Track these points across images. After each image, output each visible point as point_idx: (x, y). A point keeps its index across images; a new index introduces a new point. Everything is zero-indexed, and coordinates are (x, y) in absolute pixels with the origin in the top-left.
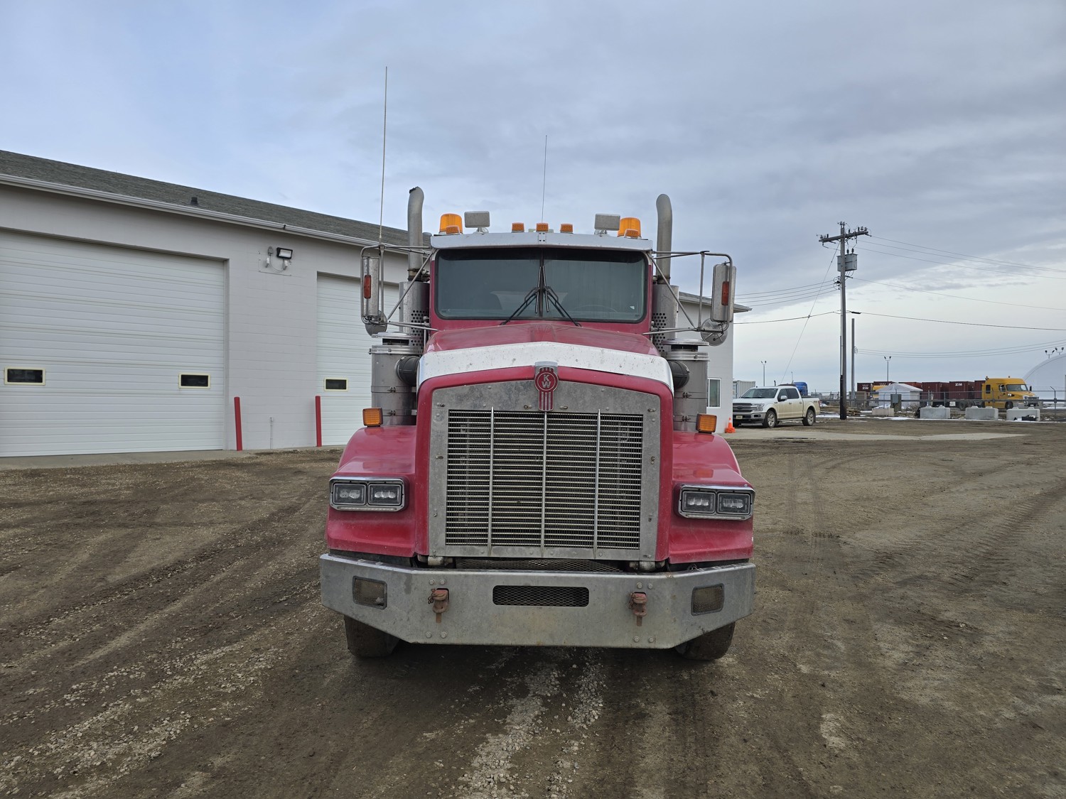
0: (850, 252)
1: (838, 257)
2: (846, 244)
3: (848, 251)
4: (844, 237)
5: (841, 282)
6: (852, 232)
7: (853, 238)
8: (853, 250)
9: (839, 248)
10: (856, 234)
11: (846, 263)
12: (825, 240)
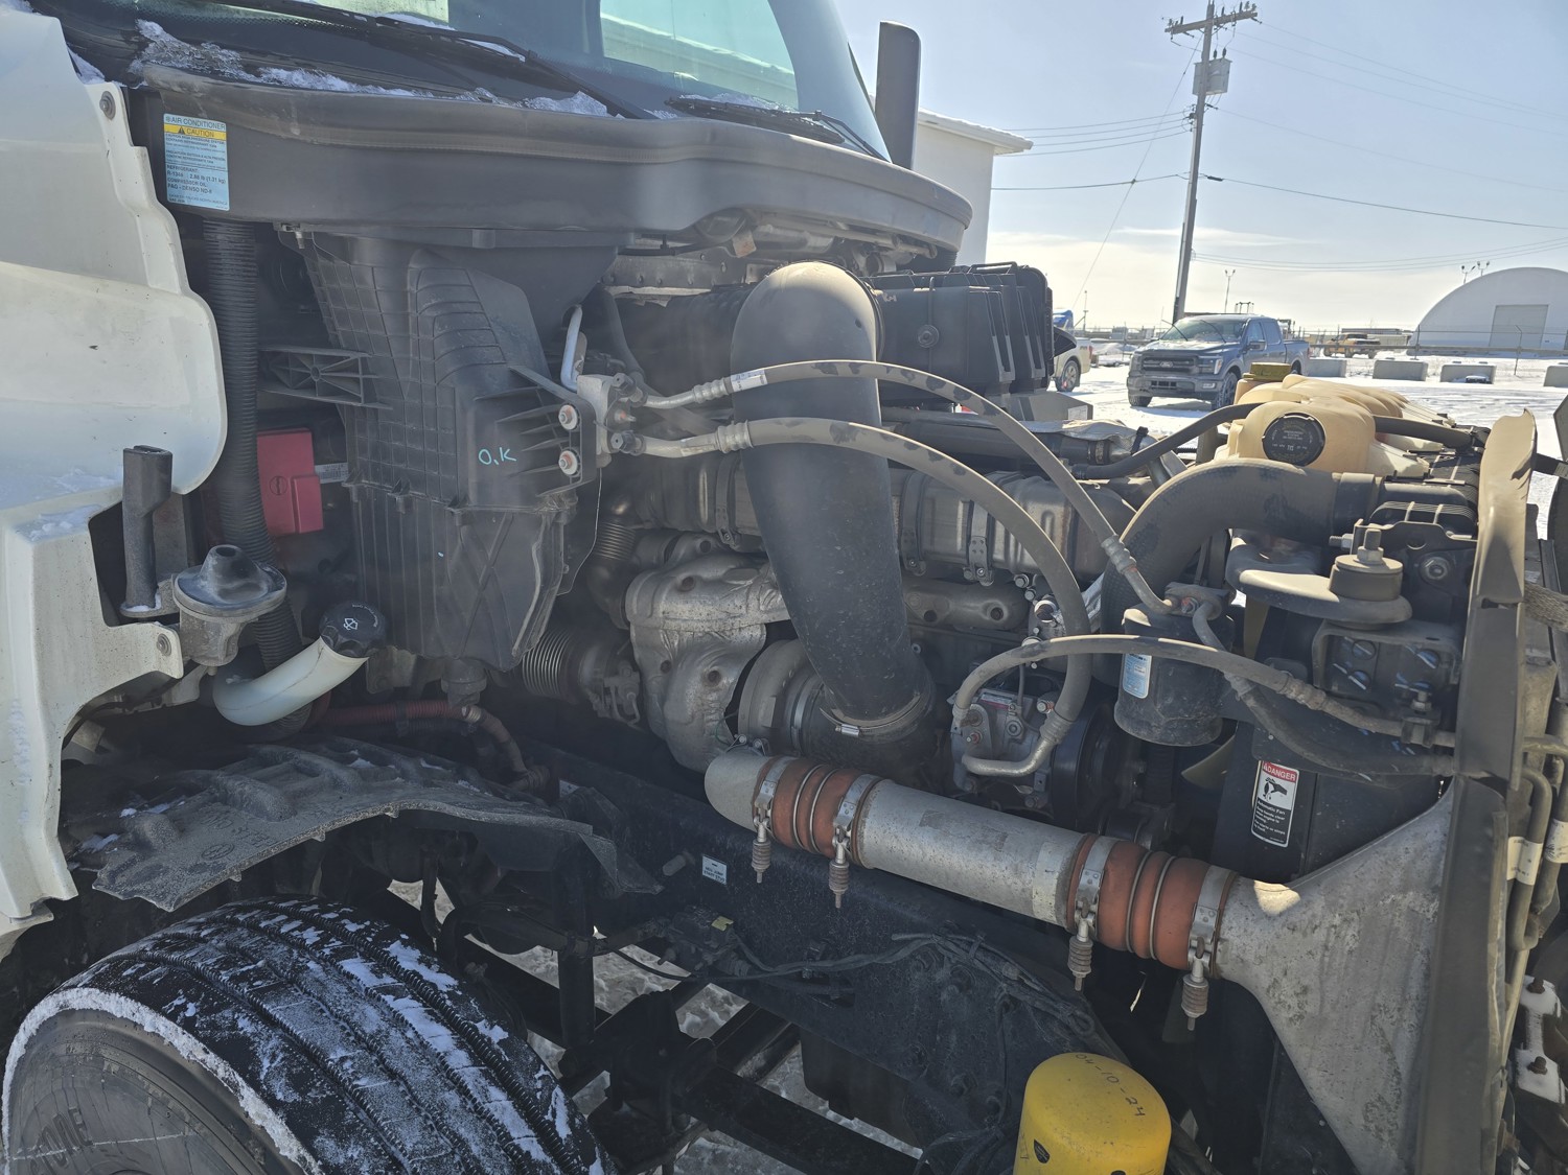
0: (1219, 56)
1: (1197, 64)
2: (1213, 38)
3: (1215, 53)
4: (1213, 22)
5: (1197, 115)
6: (1227, 13)
7: (1229, 25)
8: (1224, 52)
9: (1201, 48)
10: (1235, 18)
11: (1211, 76)
12: (1177, 28)
